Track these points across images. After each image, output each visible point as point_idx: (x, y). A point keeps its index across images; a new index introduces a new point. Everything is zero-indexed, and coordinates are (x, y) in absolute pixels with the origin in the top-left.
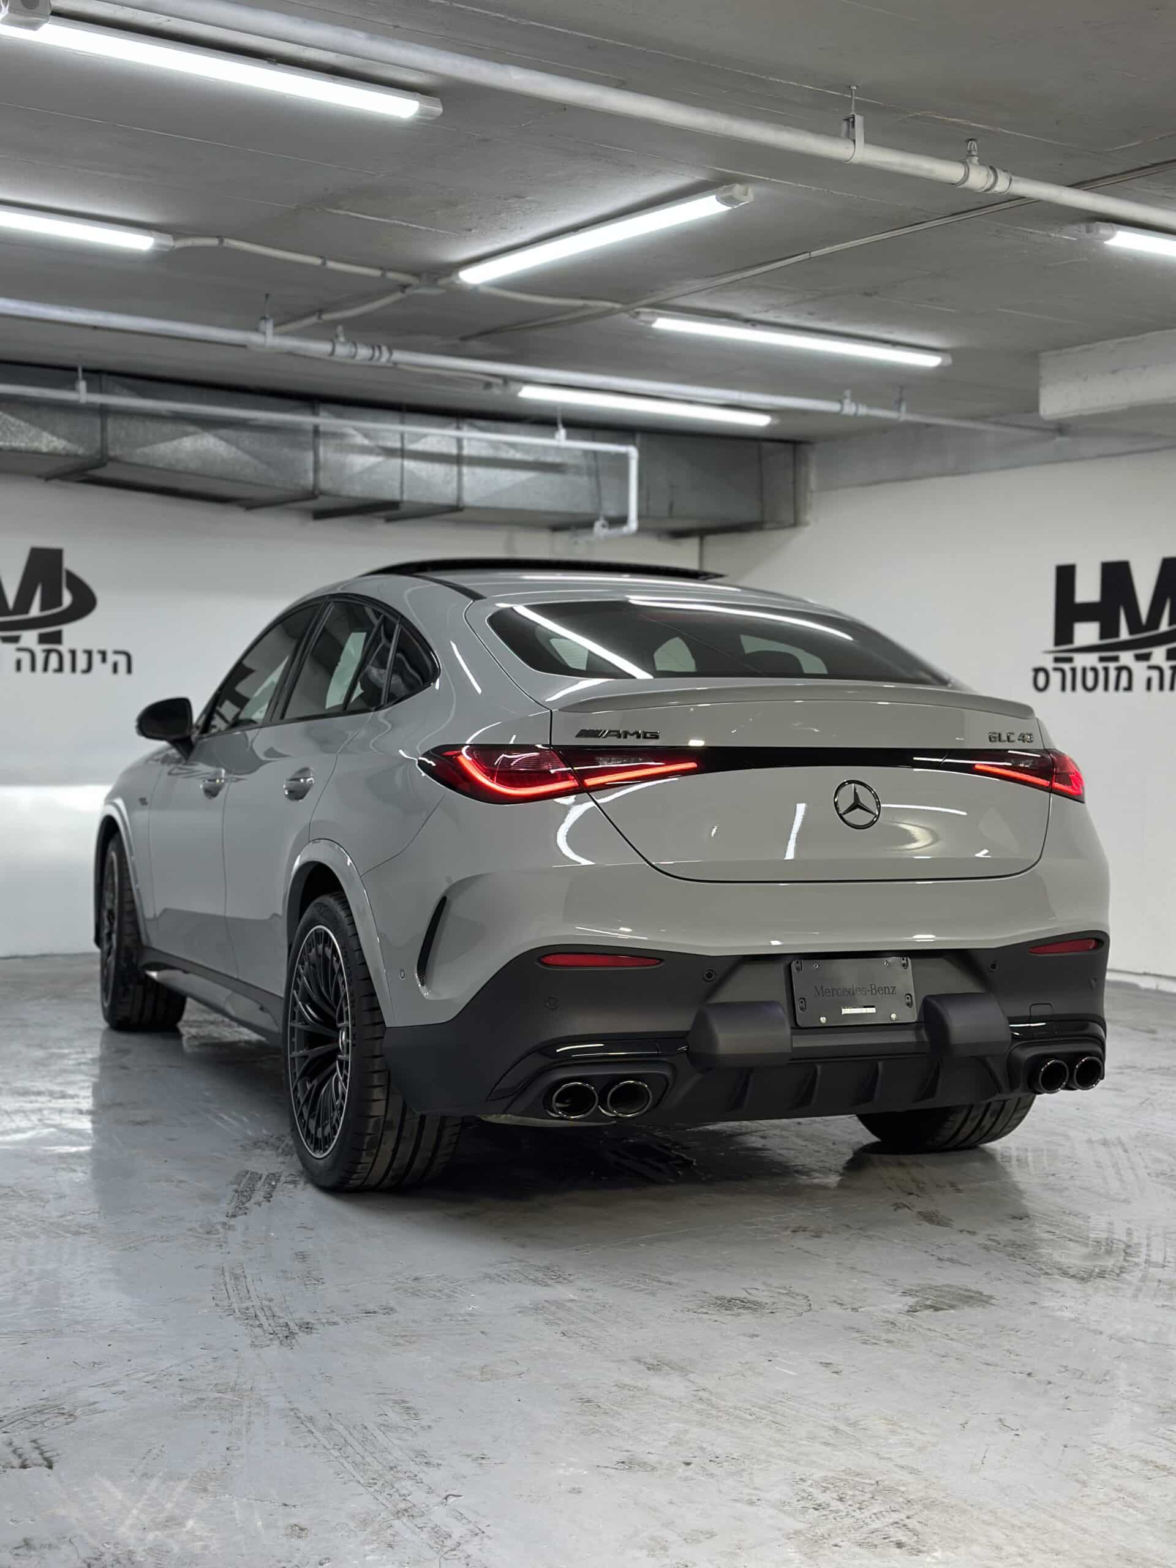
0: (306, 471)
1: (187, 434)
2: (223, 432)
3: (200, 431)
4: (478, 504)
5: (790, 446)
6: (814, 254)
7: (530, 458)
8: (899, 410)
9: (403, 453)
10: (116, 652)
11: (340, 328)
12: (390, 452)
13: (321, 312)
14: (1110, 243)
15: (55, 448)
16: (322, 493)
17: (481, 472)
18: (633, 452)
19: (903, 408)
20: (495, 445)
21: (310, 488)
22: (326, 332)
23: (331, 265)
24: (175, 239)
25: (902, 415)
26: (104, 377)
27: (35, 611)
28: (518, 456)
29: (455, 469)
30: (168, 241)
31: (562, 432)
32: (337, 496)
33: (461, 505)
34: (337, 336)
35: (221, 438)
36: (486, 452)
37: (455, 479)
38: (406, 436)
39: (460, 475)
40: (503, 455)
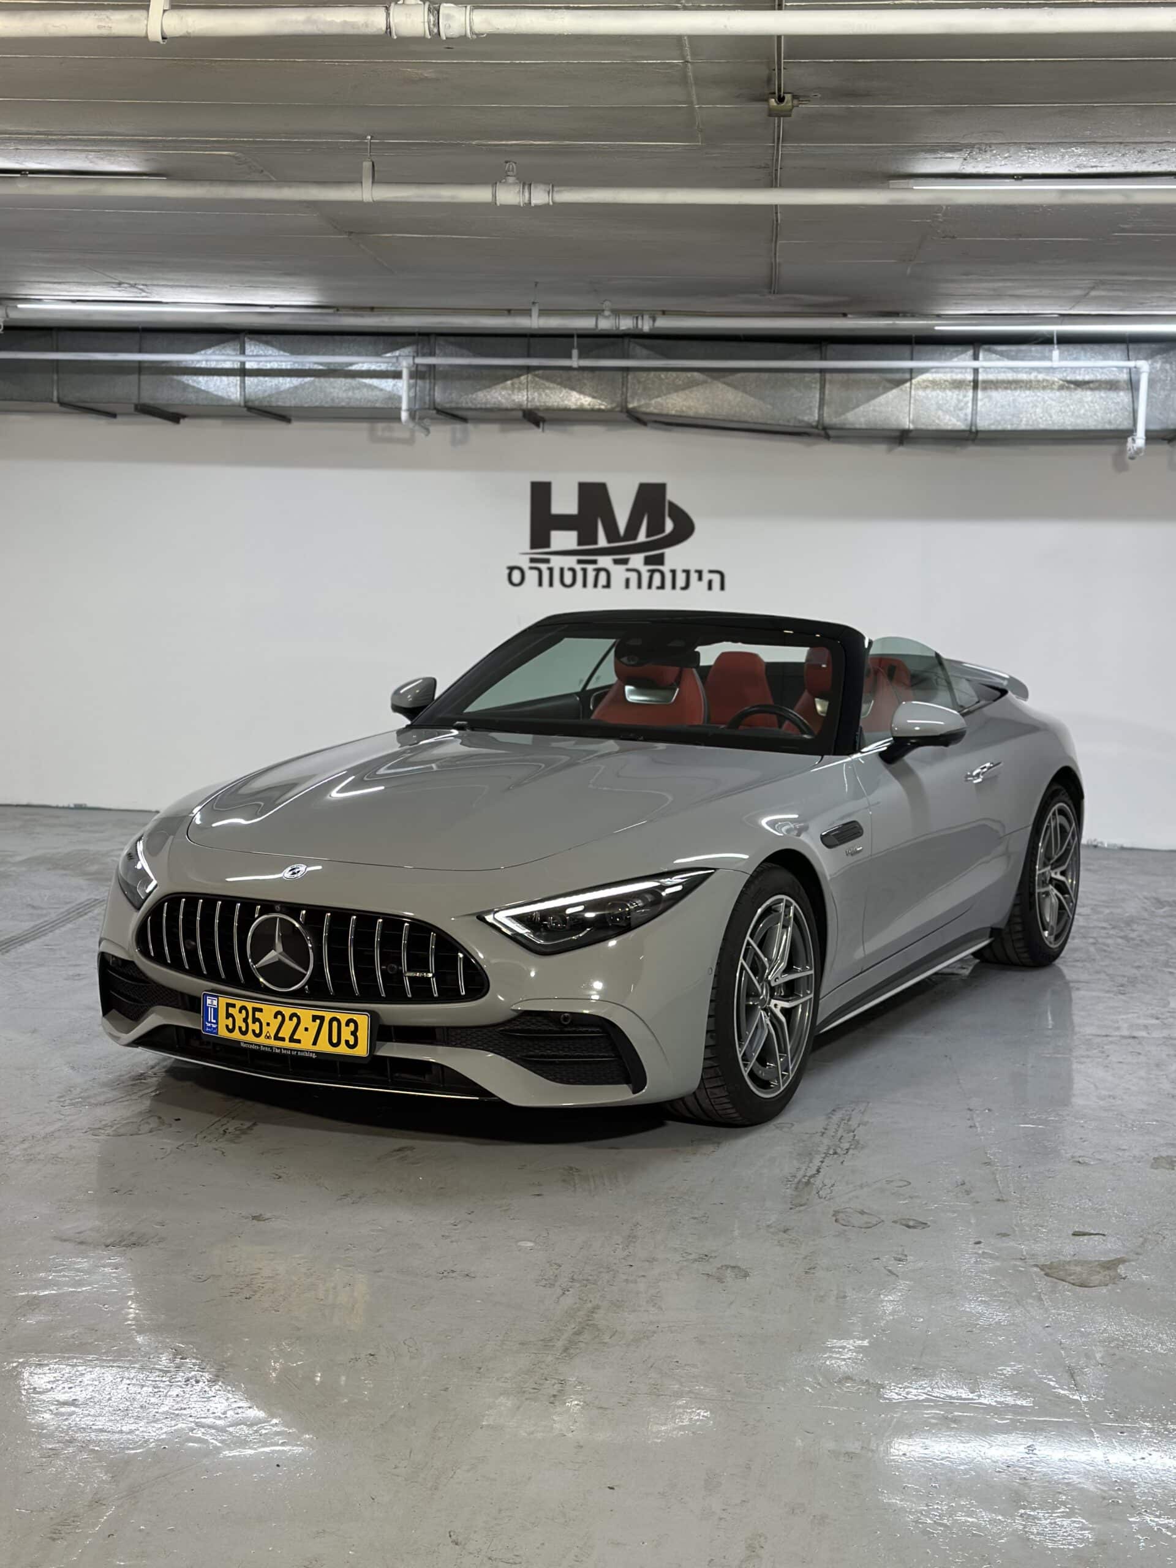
3: (709, 380)
4: (993, 428)
10: (711, 572)
15: (582, 404)
17: (997, 395)
18: (1143, 365)
21: (814, 424)
26: (626, 340)
27: (642, 537)
29: (970, 393)
31: (1056, 352)
33: (974, 429)
34: (603, 310)
35: (728, 384)
37: (970, 405)
39: (975, 400)
40: (1024, 376)
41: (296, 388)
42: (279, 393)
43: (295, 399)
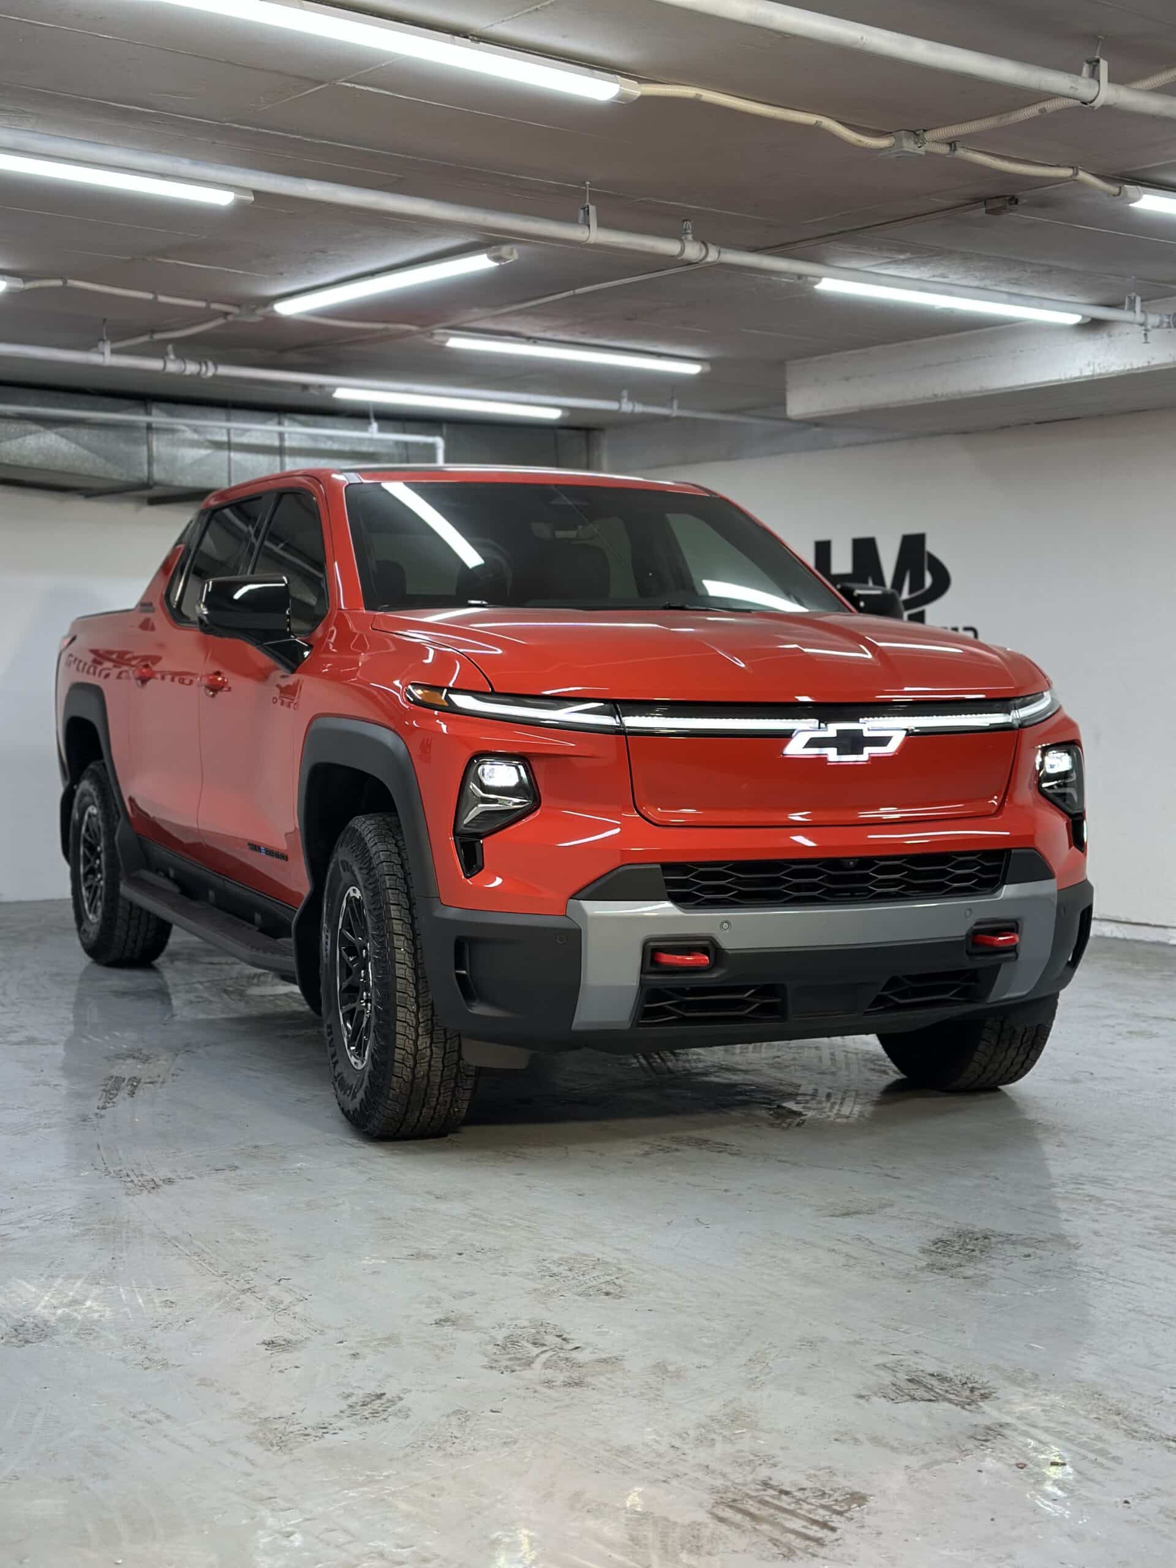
0: (141, 464)
1: (31, 433)
2: (62, 430)
3: (42, 429)
5: (583, 433)
6: (578, 291)
7: (347, 448)
8: (671, 407)
9: (229, 446)
11: (170, 347)
12: (217, 445)
13: (153, 332)
14: (817, 287)
16: (156, 484)
17: (302, 462)
18: (439, 442)
19: (675, 404)
20: (314, 438)
21: (145, 480)
22: (157, 350)
23: (162, 299)
24: (25, 281)
25: (674, 411)
28: (336, 446)
29: (278, 459)
30: (19, 284)
31: (375, 425)
32: (170, 486)
34: (167, 354)
35: (63, 436)
36: (307, 444)
38: (232, 431)
39: (282, 464)
40: (321, 445)
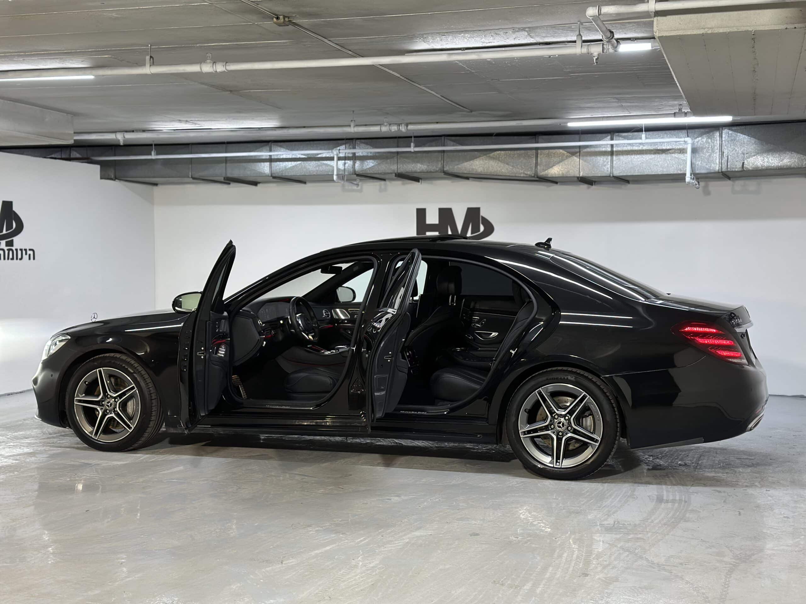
3: (482, 156)
4: (621, 174)
7: (652, 148)
9: (580, 154)
16: (538, 177)
17: (624, 158)
21: (533, 175)
26: (443, 138)
29: (609, 157)
31: (643, 135)
33: (611, 175)
34: (383, 123)
35: (491, 157)
36: (626, 148)
37: (609, 163)
39: (612, 161)
40: (636, 148)
41: (293, 166)
42: (286, 169)
43: (293, 172)
